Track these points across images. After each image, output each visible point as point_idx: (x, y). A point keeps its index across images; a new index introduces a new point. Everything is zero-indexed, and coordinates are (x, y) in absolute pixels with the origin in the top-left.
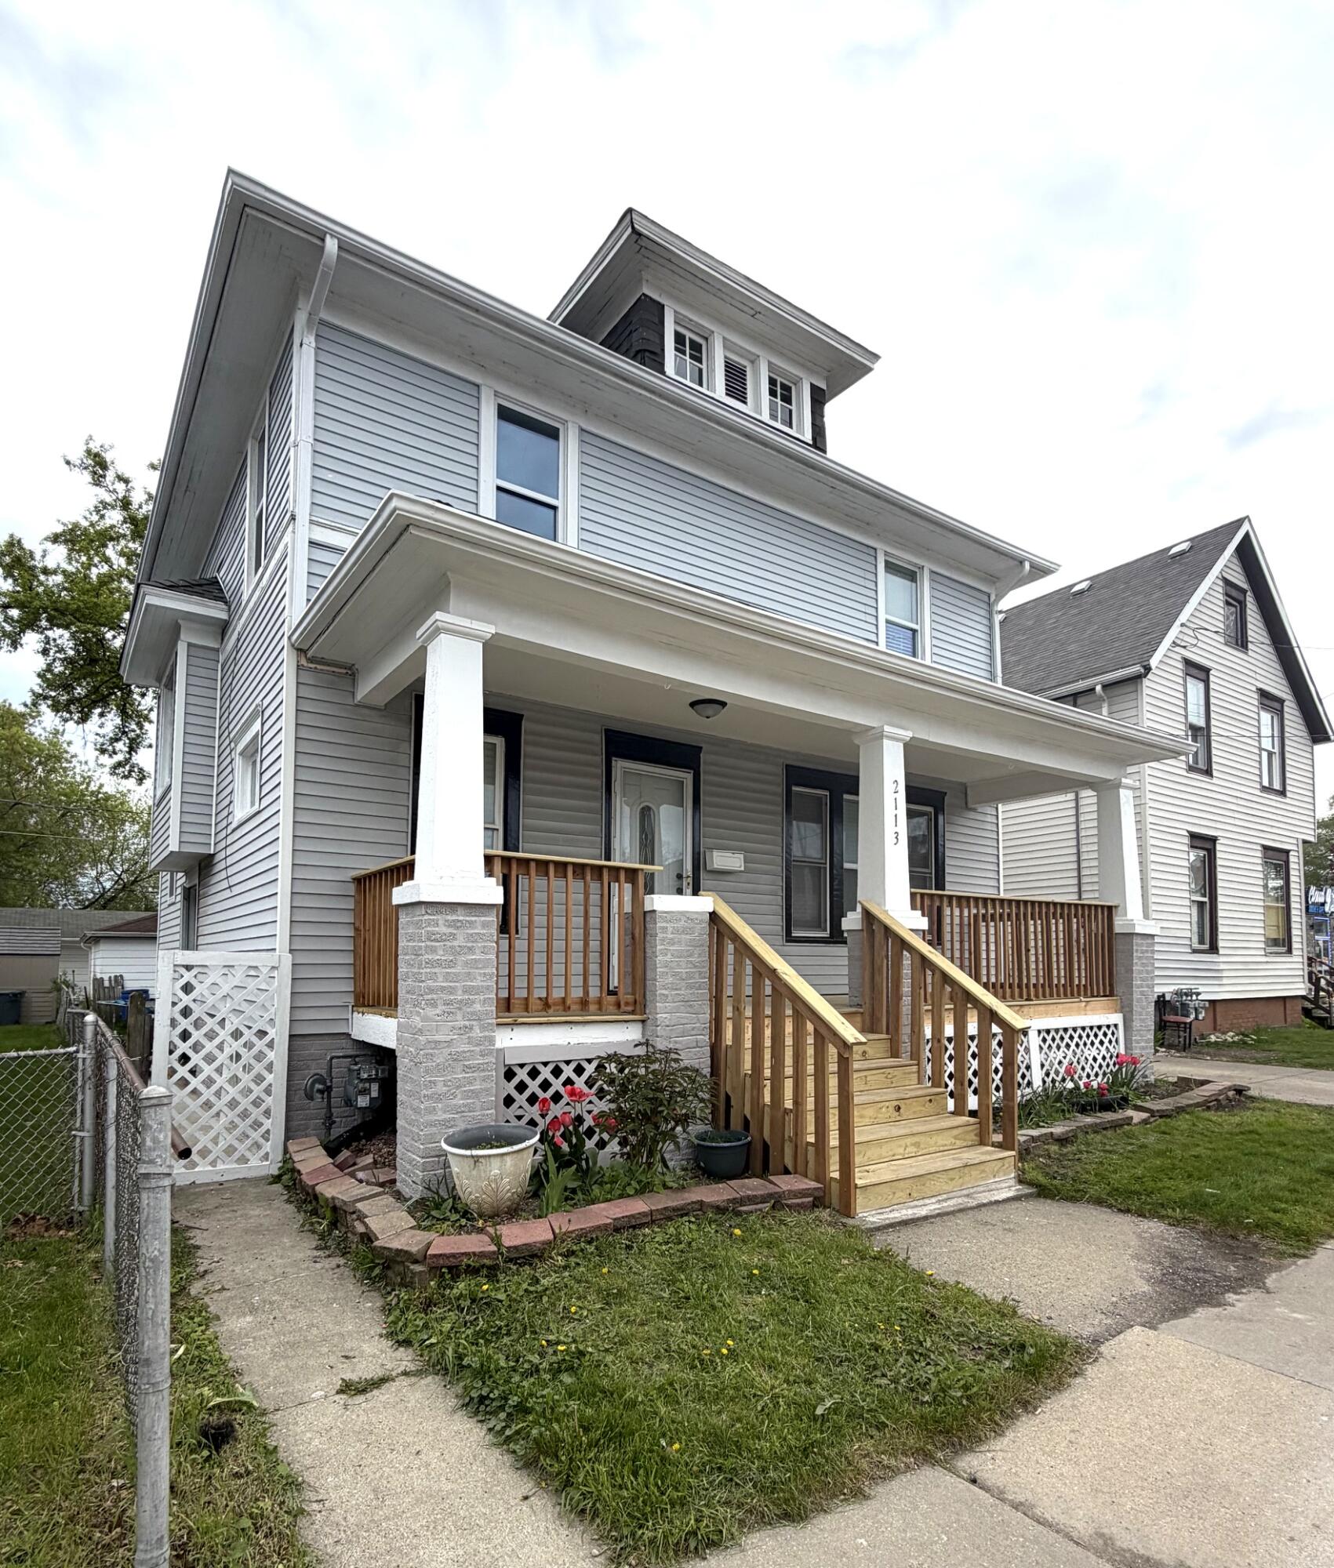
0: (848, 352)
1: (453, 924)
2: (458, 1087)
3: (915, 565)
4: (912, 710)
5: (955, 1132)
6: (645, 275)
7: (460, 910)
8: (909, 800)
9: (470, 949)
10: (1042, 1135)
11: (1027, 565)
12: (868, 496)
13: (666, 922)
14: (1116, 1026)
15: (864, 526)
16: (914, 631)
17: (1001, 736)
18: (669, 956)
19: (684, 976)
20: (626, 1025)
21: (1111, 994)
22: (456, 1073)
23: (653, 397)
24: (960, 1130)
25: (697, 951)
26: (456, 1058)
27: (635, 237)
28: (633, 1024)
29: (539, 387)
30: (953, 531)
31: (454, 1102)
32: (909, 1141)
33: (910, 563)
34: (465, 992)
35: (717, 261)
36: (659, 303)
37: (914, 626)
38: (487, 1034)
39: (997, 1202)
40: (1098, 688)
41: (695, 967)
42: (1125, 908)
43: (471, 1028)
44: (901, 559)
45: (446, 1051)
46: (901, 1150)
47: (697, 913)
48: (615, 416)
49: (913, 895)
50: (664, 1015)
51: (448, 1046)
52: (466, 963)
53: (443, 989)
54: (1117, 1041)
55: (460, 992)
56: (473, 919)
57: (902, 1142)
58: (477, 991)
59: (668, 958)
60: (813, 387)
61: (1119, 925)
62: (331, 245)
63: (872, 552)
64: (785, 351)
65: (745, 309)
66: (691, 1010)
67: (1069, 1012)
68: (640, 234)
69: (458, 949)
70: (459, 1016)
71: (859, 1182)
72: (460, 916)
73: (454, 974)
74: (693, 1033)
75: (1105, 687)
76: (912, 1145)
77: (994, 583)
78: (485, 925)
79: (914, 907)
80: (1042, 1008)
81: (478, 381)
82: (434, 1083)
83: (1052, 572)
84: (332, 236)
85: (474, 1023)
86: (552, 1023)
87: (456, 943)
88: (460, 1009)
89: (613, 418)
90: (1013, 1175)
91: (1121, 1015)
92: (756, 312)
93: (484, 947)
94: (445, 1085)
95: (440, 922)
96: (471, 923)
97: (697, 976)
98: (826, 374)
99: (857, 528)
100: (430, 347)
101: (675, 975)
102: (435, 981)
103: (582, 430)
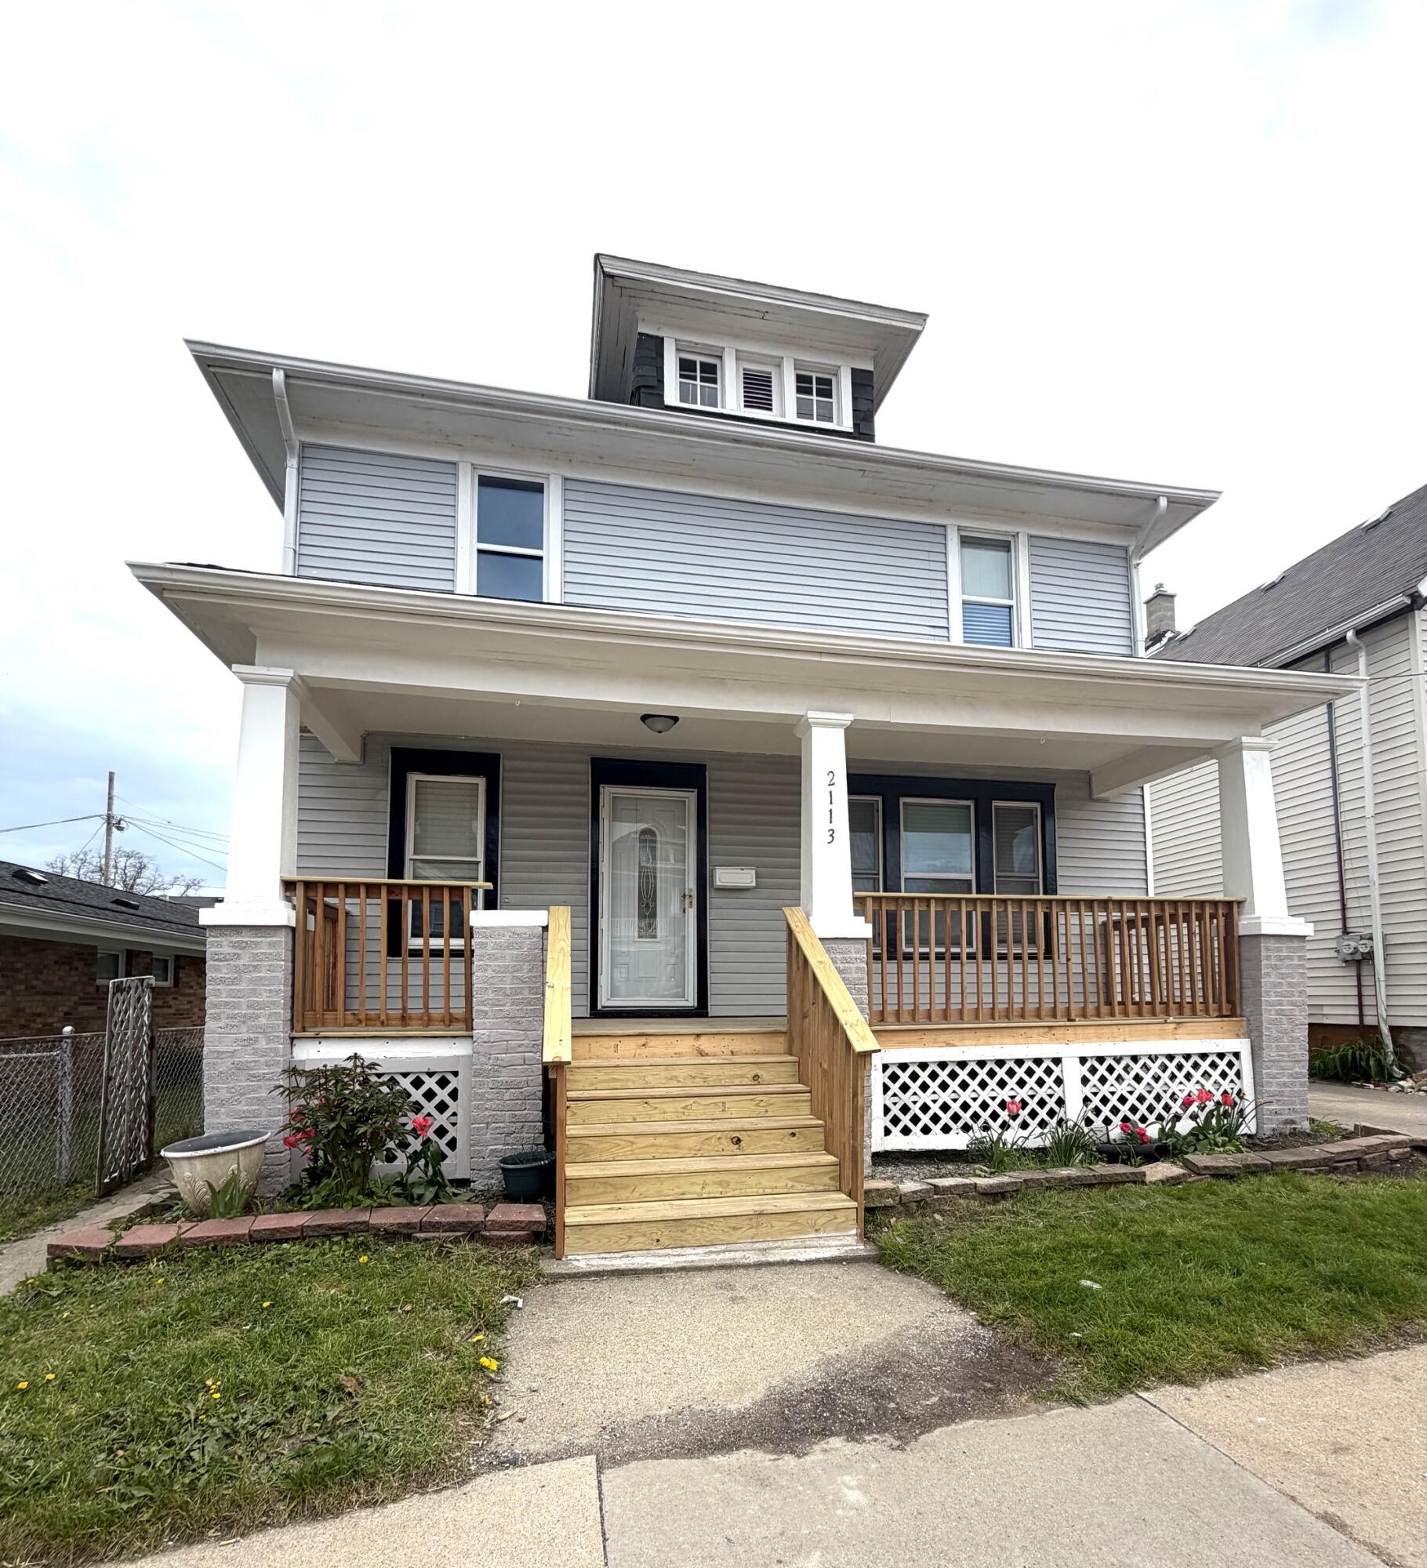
0: (882, 321)
1: (234, 945)
2: (242, 1094)
3: (1006, 533)
4: (862, 690)
5: (794, 1173)
6: (640, 315)
7: (245, 932)
8: (850, 792)
9: (255, 967)
10: (957, 1186)
11: (1163, 502)
12: (906, 470)
13: (486, 937)
14: (1237, 1055)
15: (929, 503)
16: (1010, 607)
17: (1009, 705)
18: (490, 972)
19: (508, 992)
20: (455, 1041)
21: (1233, 1014)
22: (240, 1081)
23: (618, 428)
24: (803, 1171)
25: (526, 966)
26: (240, 1067)
27: (609, 280)
28: (463, 1040)
29: (518, 449)
30: (1038, 483)
31: (239, 1107)
32: (710, 1178)
33: (997, 532)
34: (249, 1007)
35: (702, 275)
36: (657, 337)
37: (1008, 602)
38: (272, 1045)
39: (793, 1263)
40: (1350, 635)
41: (523, 982)
42: (1253, 903)
43: (256, 1040)
44: (987, 531)
45: (229, 1061)
46: (698, 1189)
47: (527, 927)
48: (601, 458)
49: (856, 899)
50: (482, 1032)
51: (232, 1057)
52: (251, 980)
53: (226, 1004)
54: (1238, 1074)
55: (245, 1007)
56: (259, 940)
57: (700, 1179)
58: (261, 1006)
59: (489, 973)
60: (855, 372)
61: (1244, 925)
62: (278, 376)
63: (940, 530)
64: (817, 344)
65: (753, 314)
66: (518, 1027)
67: (1146, 1036)
68: (612, 276)
69: (242, 968)
70: (244, 1029)
71: (568, 1221)
72: (246, 938)
73: (238, 990)
74: (520, 1049)
75: (1360, 632)
76: (714, 1183)
77: (1134, 532)
78: (271, 945)
79: (856, 913)
80: (1091, 1030)
81: (454, 459)
82: (217, 1089)
83: (1212, 502)
84: (278, 368)
85: (260, 1035)
86: (364, 1037)
87: (241, 962)
88: (244, 1022)
89: (600, 460)
90: (854, 1232)
91: (1248, 1040)
92: (764, 313)
93: (270, 965)
94: (229, 1092)
95: (224, 944)
96: (256, 943)
97: (526, 992)
98: (872, 353)
99: (918, 508)
100: (409, 441)
101: (497, 991)
102: (219, 997)
103: (566, 479)
